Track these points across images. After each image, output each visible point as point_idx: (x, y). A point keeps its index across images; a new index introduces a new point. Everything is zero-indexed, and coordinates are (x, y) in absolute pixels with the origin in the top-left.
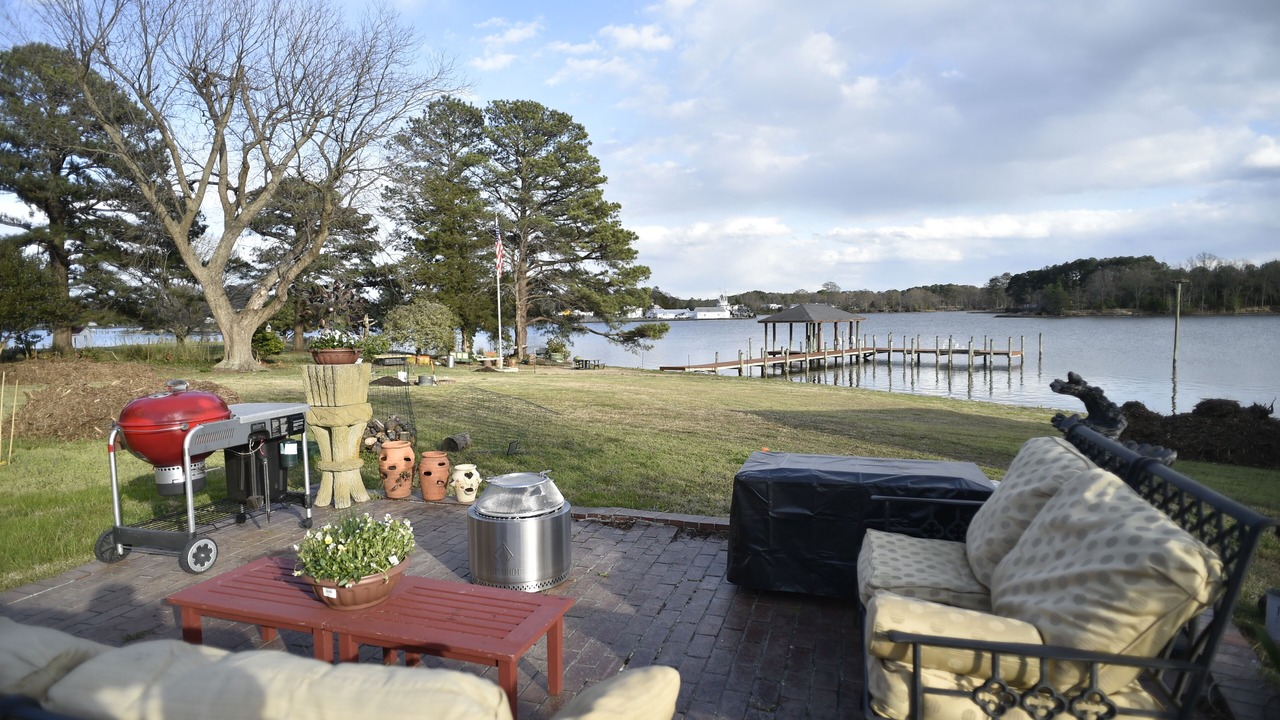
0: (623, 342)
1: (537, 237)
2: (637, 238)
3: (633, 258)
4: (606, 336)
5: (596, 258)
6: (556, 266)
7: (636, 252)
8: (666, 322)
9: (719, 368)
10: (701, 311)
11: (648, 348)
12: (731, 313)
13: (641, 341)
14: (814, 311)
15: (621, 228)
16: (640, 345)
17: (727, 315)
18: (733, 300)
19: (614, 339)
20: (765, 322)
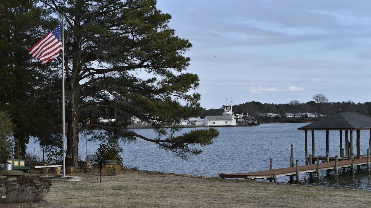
0: (171, 148)
1: (90, 47)
2: (190, 45)
3: (185, 65)
4: (157, 141)
5: (147, 66)
6: (108, 75)
7: (188, 59)
8: (214, 128)
9: (277, 176)
10: (210, 119)
11: (197, 153)
12: (237, 121)
13: (190, 146)
14: (351, 118)
15: (175, 36)
16: (188, 151)
17: (234, 122)
18: (237, 110)
19: (164, 146)
20: (305, 129)
